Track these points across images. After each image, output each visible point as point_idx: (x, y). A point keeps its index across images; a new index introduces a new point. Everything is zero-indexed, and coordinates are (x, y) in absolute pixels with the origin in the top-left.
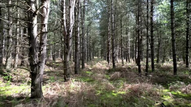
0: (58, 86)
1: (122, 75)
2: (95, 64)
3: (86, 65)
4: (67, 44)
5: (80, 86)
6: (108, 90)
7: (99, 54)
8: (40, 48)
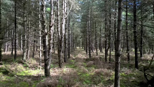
0: (57, 70)
1: (94, 63)
2: (77, 55)
3: (71, 55)
4: (61, 45)
5: (69, 71)
6: (84, 72)
7: (80, 45)
8: (49, 51)
